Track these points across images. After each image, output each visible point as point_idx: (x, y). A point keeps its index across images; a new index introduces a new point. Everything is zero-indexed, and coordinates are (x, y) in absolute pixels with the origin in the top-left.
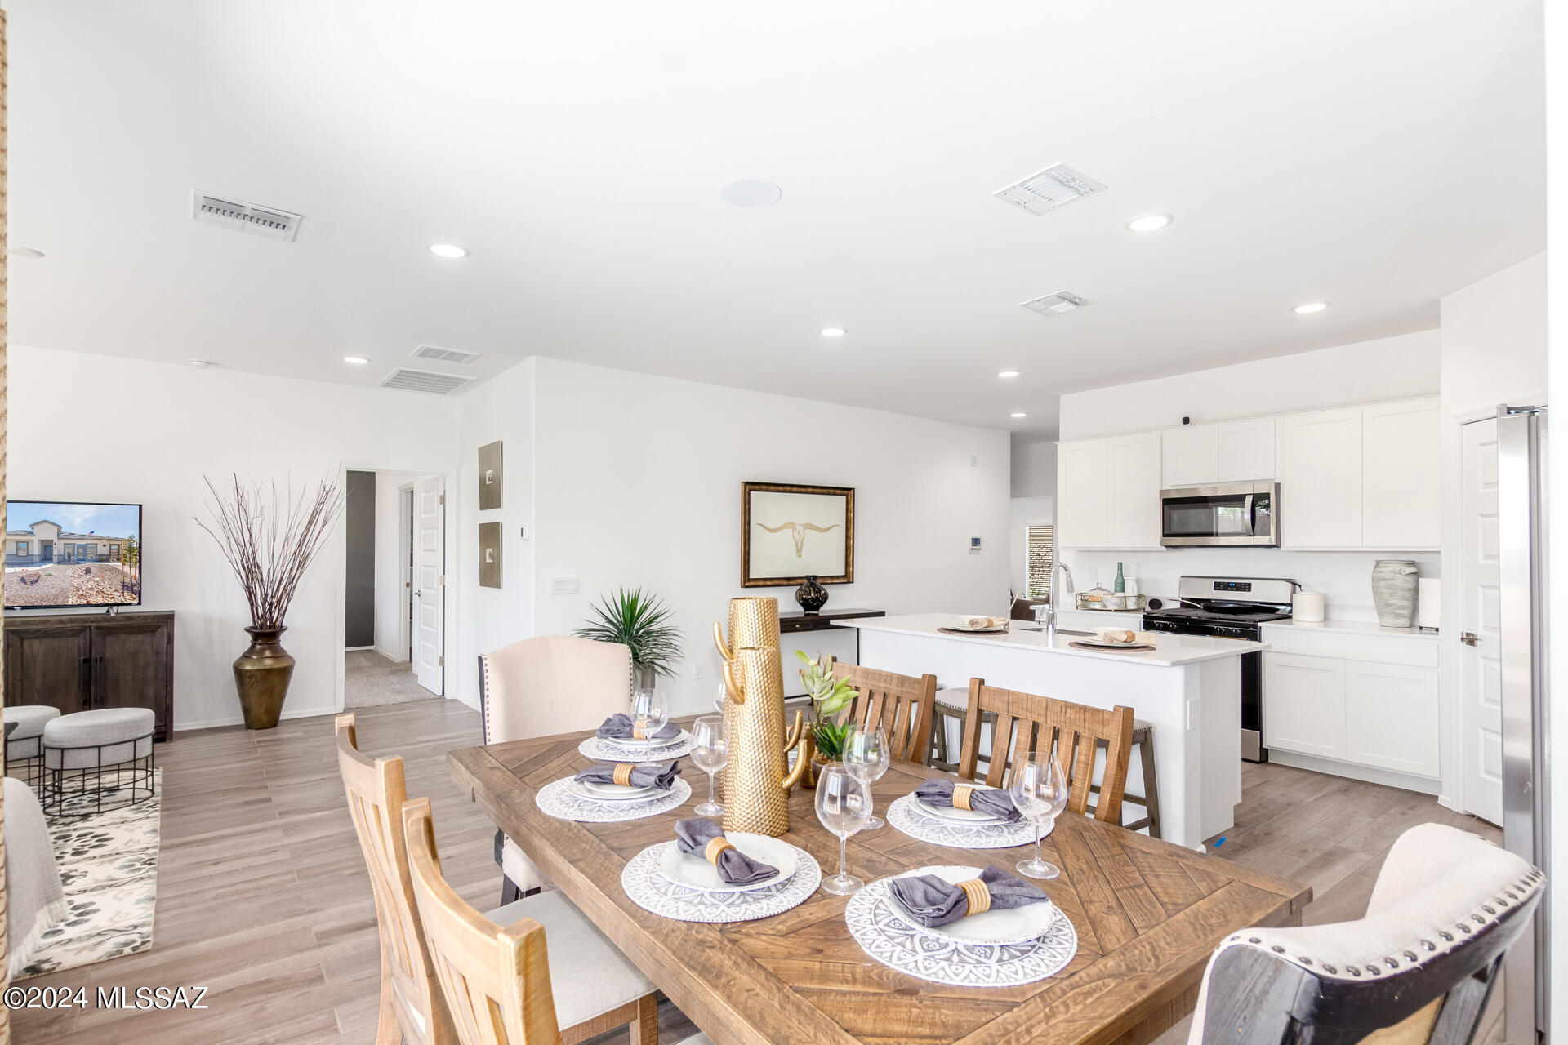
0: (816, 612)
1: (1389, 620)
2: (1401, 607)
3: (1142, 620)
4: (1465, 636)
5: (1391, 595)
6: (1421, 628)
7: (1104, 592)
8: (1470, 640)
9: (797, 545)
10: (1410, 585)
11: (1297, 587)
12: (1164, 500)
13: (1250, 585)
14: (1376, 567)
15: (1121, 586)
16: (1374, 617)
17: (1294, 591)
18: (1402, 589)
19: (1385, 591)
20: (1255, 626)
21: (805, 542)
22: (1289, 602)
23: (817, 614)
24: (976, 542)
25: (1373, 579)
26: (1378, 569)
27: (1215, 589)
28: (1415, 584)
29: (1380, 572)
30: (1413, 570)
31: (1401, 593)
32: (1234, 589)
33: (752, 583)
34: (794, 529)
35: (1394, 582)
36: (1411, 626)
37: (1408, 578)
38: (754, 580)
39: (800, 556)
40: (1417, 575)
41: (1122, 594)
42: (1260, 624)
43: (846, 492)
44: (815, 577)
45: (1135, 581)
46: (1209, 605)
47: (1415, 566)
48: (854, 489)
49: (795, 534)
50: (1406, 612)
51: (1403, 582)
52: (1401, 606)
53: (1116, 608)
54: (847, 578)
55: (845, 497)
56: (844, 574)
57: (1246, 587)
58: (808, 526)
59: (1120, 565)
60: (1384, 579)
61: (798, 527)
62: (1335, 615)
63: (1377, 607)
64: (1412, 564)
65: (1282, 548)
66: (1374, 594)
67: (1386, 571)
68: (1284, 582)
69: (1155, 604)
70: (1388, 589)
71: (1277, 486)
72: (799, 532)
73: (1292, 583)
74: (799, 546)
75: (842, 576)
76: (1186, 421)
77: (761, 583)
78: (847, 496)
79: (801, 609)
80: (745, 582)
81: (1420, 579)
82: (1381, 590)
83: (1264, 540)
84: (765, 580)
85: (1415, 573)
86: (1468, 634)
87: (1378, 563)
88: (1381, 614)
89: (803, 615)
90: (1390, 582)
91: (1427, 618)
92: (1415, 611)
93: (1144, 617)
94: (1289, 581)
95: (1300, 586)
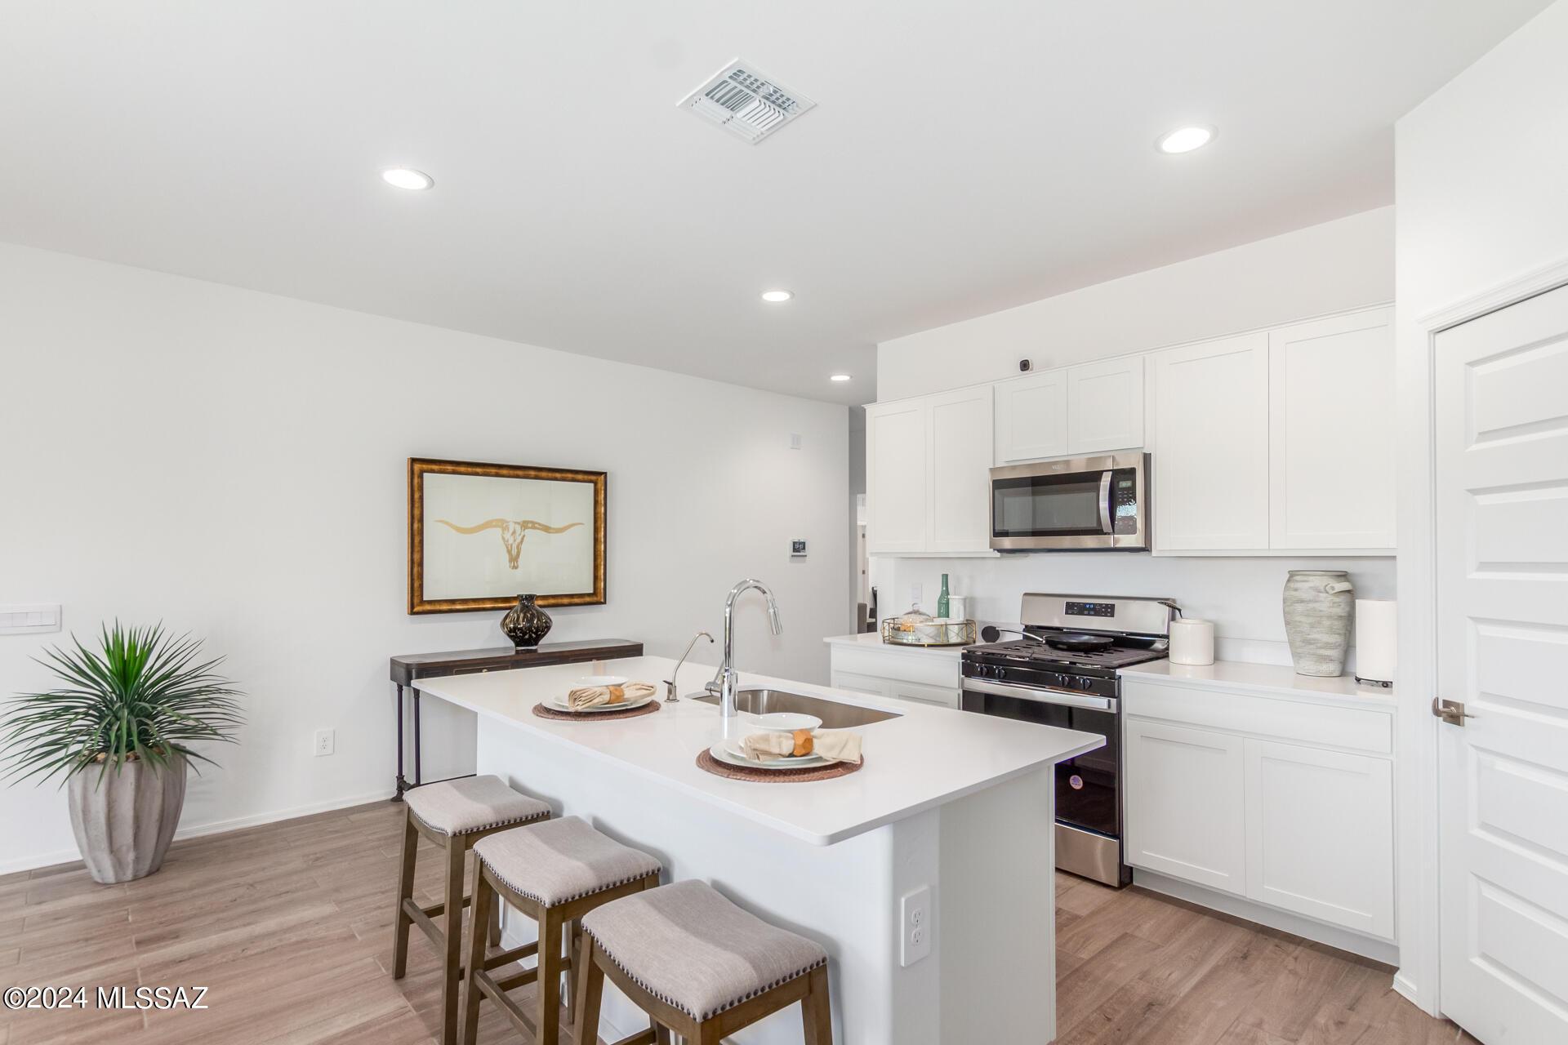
0: (534, 648)
1: (1308, 665)
2: (1327, 646)
3: (961, 661)
4: (1441, 706)
5: (1312, 626)
6: (1358, 680)
7: (922, 618)
8: (1452, 714)
9: (509, 552)
10: (1341, 610)
11: (1177, 612)
12: (995, 482)
13: (1113, 606)
14: (1289, 581)
15: (944, 609)
16: (1286, 659)
17: (1173, 618)
18: (1330, 617)
19: (1303, 619)
20: (1112, 676)
21: (523, 546)
22: (1165, 633)
23: (536, 651)
24: (799, 547)
25: (1285, 600)
26: (1292, 585)
27: (1067, 613)
28: (1347, 609)
29: (1296, 590)
30: (1345, 586)
31: (1327, 623)
32: (1092, 613)
33: (428, 607)
34: (505, 529)
35: (1316, 605)
36: (1343, 673)
37: (1337, 600)
38: (430, 602)
39: (515, 567)
40: (1351, 595)
41: (942, 621)
42: (1119, 672)
43: (593, 478)
44: (531, 598)
45: (962, 602)
46: (1056, 638)
47: (1348, 581)
48: (606, 473)
49: (508, 536)
50: (1335, 653)
51: (1330, 605)
52: (1327, 643)
53: (931, 642)
54: (596, 598)
55: (592, 485)
56: (592, 592)
57: (1108, 611)
58: (525, 525)
59: (945, 577)
60: (1302, 601)
61: (512, 527)
62: (1230, 652)
63: (1291, 643)
64: (1343, 576)
65: (1154, 553)
66: (1287, 623)
67: (1305, 587)
68: (1155, 604)
69: (991, 633)
70: (1308, 616)
71: (1147, 458)
72: (514, 532)
73: (1169, 606)
74: (514, 552)
75: (589, 595)
76: (1025, 365)
77: (445, 607)
78: (596, 484)
79: (511, 644)
80: (412, 606)
81: (1357, 601)
82: (1298, 618)
83: (1126, 540)
84: (453, 602)
85: (1349, 591)
86: (1447, 704)
87: (1292, 575)
88: (1296, 656)
89: (513, 653)
90: (1311, 605)
91: (1368, 663)
92: (1348, 647)
93: (964, 656)
94: (1164, 601)
95: (1180, 610)
